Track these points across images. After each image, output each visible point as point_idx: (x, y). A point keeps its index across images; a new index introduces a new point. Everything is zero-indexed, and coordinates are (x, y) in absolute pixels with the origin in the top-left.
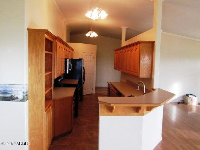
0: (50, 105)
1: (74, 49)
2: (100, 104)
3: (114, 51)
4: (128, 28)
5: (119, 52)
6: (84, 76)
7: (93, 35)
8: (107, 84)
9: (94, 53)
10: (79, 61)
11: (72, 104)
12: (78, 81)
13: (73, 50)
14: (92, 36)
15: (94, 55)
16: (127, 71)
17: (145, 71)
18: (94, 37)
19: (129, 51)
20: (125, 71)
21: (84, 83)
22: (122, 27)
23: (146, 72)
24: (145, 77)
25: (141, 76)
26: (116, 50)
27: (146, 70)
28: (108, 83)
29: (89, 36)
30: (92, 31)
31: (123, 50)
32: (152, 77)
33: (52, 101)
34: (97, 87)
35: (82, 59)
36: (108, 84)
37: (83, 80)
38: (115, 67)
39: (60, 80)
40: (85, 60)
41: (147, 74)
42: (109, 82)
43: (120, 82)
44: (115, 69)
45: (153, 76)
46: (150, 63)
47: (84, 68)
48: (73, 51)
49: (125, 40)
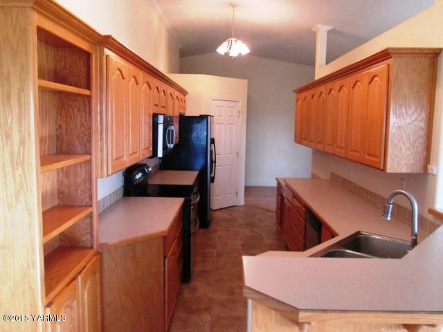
0: (80, 273)
1: (186, 90)
2: (250, 302)
3: (295, 95)
4: (333, 29)
5: (308, 94)
6: (213, 162)
7: (238, 49)
8: (276, 182)
9: (241, 101)
10: (199, 122)
11: (165, 257)
12: (195, 174)
13: (184, 92)
14: (234, 53)
15: (242, 105)
16: (338, 150)
17: (404, 150)
18: (240, 55)
19: (344, 88)
20: (328, 149)
21: (212, 180)
22: (319, 26)
23: (408, 152)
24: (404, 170)
25: (391, 167)
26: (299, 91)
27: (408, 149)
28: (277, 179)
29: (227, 54)
30: (233, 39)
31: (322, 88)
32: (429, 171)
33: (92, 252)
34: (250, 187)
35: (206, 117)
36: (279, 183)
37: (211, 173)
38: (296, 137)
39: (138, 176)
40: (216, 119)
41: (412, 161)
42: (281, 176)
43: (310, 177)
44: (296, 141)
45: (435, 168)
46: (422, 124)
47: (213, 141)
48: (185, 95)
49: (324, 63)
